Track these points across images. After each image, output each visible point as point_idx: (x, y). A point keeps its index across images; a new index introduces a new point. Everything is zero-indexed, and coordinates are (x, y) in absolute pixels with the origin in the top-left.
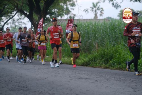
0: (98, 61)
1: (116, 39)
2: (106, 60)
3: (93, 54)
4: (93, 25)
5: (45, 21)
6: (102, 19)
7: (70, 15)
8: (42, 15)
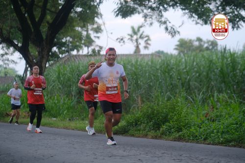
0: (142, 126)
1: (173, 88)
2: (155, 124)
3: (133, 113)
4: (133, 64)
5: (50, 57)
6: (148, 55)
7: (93, 47)
8: (45, 48)
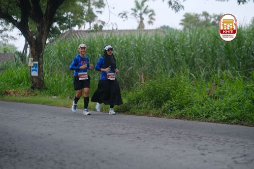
0: (143, 104)
1: (176, 65)
2: (157, 101)
4: (136, 40)
6: (153, 30)
7: (95, 23)
8: (45, 24)
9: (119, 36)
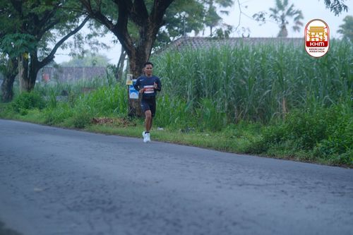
0: (287, 143)
1: (334, 89)
3: (274, 124)
4: (276, 52)
5: (156, 40)
7: (218, 27)
8: (150, 27)
9: (253, 45)
